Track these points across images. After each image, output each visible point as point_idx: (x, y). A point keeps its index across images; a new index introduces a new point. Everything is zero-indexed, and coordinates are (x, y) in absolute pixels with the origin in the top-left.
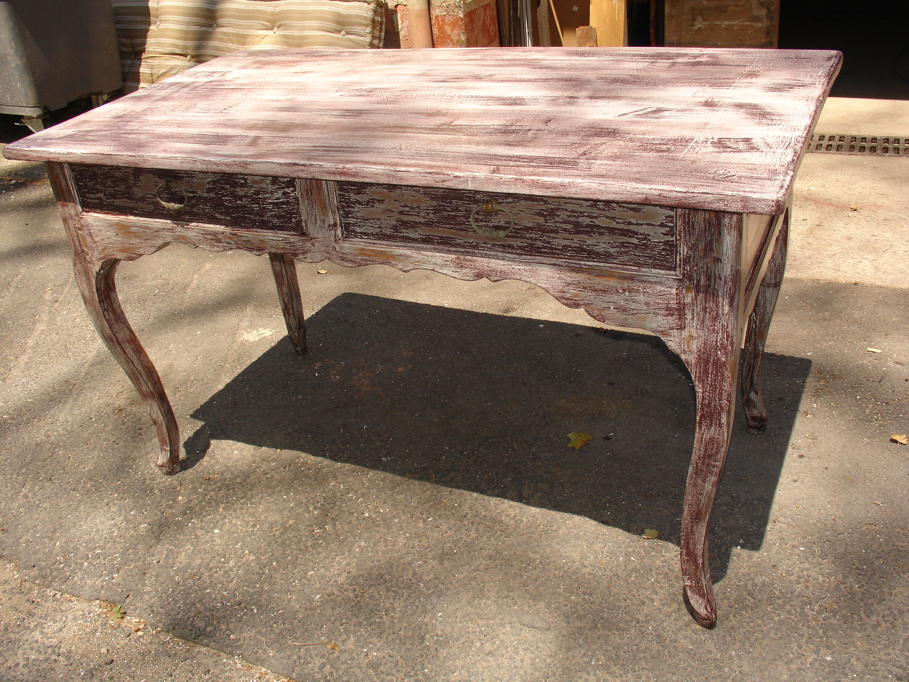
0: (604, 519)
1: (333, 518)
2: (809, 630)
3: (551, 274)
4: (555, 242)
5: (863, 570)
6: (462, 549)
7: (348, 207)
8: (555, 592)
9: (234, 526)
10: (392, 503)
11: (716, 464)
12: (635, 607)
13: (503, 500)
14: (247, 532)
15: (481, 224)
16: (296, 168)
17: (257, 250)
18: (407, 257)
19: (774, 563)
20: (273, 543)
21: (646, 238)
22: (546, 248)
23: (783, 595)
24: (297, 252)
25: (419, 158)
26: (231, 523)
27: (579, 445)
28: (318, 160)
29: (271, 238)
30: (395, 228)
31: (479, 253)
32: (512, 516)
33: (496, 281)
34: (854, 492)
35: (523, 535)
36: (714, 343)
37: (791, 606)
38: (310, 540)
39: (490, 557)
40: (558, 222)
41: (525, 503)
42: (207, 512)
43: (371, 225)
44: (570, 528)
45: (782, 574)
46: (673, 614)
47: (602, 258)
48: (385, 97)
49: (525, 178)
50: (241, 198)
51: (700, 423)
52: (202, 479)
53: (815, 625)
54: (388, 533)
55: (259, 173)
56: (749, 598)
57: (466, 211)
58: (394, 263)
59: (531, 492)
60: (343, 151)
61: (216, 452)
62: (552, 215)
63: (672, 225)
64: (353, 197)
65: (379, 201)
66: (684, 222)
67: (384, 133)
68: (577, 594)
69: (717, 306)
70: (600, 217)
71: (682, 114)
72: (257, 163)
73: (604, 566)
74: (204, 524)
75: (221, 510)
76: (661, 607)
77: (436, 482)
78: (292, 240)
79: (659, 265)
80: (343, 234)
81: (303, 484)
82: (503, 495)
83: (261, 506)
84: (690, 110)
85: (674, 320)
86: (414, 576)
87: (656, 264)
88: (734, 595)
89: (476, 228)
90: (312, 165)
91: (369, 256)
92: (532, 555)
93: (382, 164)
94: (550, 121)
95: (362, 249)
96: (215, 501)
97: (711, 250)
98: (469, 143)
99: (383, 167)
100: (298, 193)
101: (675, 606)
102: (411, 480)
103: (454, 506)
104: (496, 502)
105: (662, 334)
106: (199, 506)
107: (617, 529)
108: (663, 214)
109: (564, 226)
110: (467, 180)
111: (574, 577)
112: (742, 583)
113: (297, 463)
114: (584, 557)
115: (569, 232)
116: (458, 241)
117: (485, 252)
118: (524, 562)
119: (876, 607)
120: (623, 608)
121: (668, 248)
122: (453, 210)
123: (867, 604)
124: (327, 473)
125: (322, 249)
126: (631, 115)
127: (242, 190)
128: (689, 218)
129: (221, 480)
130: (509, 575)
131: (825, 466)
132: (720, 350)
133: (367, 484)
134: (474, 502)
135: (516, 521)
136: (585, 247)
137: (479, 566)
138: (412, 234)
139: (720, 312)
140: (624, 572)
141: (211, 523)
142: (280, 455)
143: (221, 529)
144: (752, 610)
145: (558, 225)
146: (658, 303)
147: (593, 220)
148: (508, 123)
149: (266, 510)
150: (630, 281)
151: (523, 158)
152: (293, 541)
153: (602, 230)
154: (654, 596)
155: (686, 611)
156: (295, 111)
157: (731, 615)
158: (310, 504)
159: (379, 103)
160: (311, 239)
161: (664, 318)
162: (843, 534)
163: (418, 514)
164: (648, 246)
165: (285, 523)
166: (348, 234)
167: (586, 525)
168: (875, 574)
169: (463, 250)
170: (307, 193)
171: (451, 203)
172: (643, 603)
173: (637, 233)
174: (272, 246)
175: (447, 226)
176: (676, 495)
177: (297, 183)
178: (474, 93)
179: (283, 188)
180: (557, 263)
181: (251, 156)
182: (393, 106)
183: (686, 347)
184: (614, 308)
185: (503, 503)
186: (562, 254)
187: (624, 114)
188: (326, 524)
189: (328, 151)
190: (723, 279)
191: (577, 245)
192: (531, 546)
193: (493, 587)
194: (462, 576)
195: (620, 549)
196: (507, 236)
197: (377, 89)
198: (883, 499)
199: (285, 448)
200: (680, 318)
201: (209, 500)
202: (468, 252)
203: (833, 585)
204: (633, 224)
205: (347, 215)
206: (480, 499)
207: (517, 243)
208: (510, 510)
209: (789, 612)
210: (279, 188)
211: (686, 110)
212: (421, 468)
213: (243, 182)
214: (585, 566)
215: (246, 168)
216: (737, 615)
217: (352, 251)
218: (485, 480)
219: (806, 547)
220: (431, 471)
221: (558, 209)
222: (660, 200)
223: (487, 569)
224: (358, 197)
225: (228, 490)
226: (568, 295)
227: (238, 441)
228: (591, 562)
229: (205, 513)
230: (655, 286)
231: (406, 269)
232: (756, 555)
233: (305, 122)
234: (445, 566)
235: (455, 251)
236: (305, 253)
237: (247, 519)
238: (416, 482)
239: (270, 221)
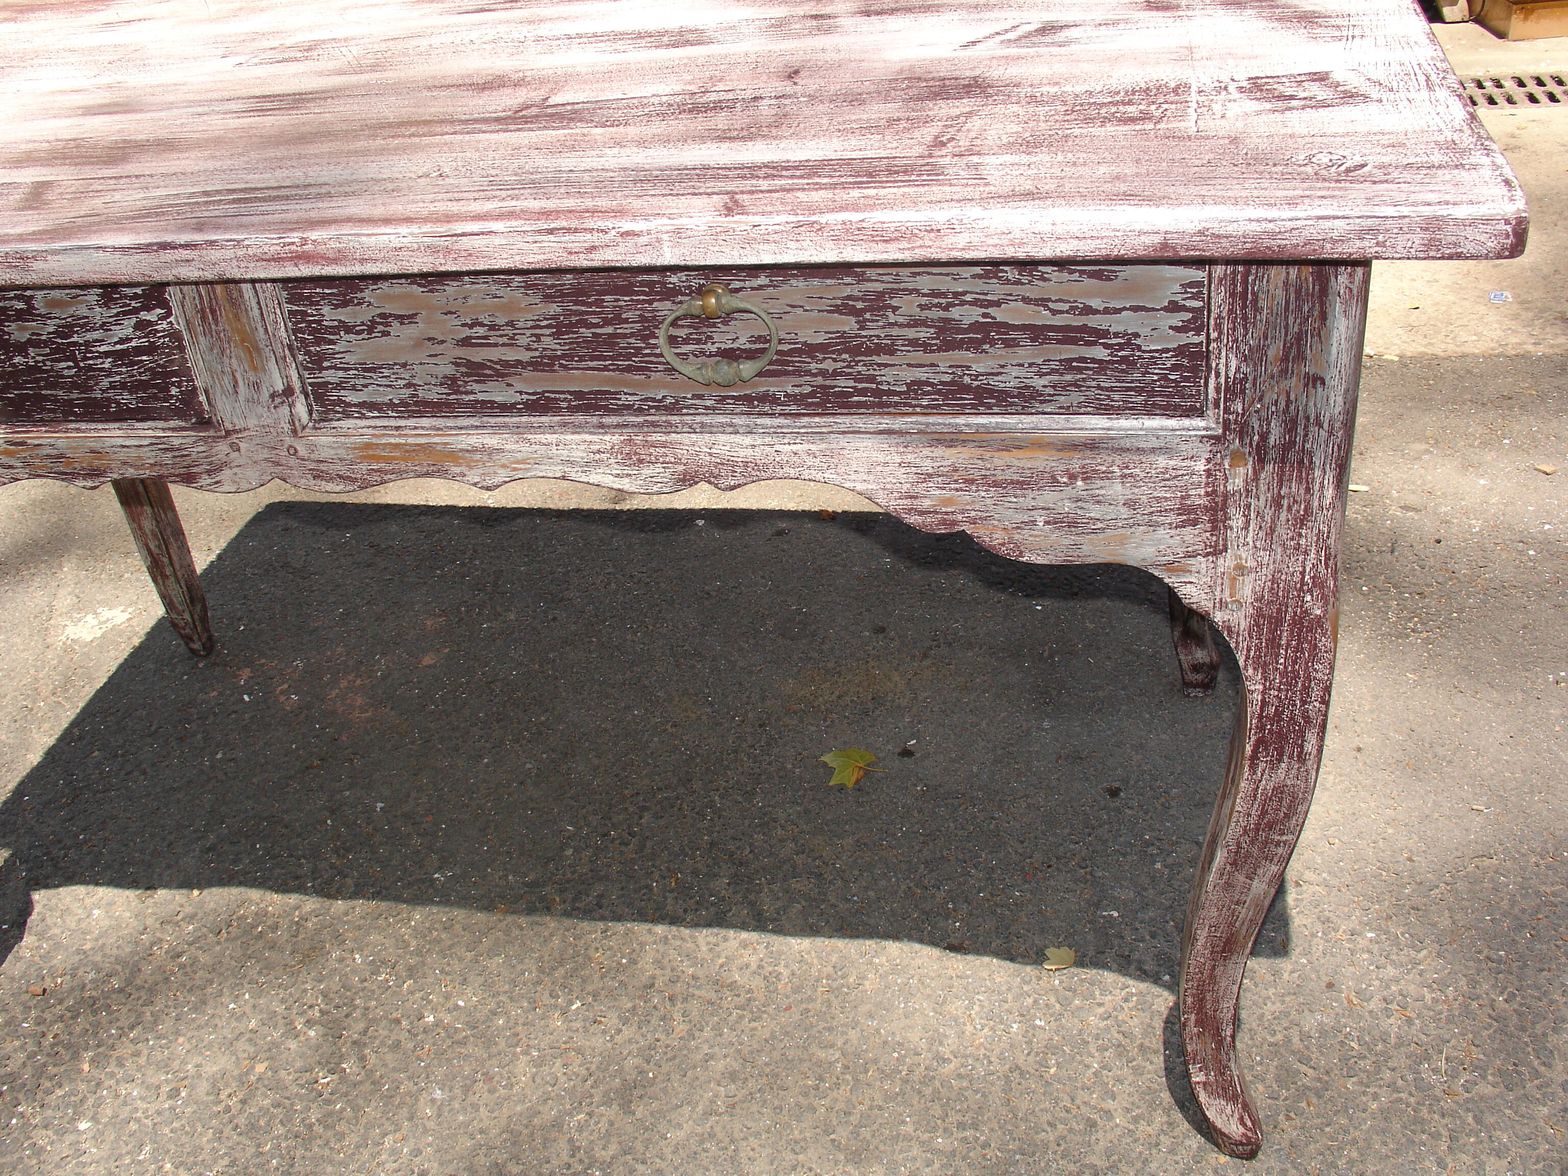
0: (956, 942)
1: (354, 1043)
2: (1447, 1120)
3: (881, 458)
4: (887, 376)
5: (1499, 961)
6: (664, 1070)
7: (318, 342)
8: (898, 1135)
9: (125, 1103)
10: (481, 980)
11: (1284, 838)
12: (1079, 1138)
13: (723, 932)
14: (159, 1113)
15: (685, 349)
16: (168, 256)
17: (85, 477)
18: (491, 452)
19: (1326, 979)
20: (228, 1131)
21: (1128, 343)
22: (863, 392)
23: (1370, 1050)
24: (195, 470)
25: (504, 194)
26: (117, 1096)
27: (854, 779)
28: (227, 228)
29: (120, 442)
30: (451, 383)
31: (684, 424)
32: (754, 966)
33: (733, 488)
34: (1428, 792)
35: (789, 1008)
36: (1297, 578)
37: (1393, 1070)
38: (314, 1106)
39: (733, 1076)
40: (895, 324)
41: (774, 932)
42: (51, 1079)
43: (384, 382)
44: (886, 976)
45: (1350, 1001)
46: (1162, 1137)
47: (1012, 404)
48: (350, 58)
49: (823, 219)
50: (22, 348)
51: (1254, 757)
52: (26, 997)
53: (1454, 1106)
54: (490, 1057)
55: (67, 279)
56: (1303, 1068)
57: (643, 319)
58: (457, 470)
59: (779, 904)
60: (287, 198)
61: (49, 921)
62: (880, 309)
63: (1197, 304)
64: (329, 314)
65: (401, 318)
66: (1233, 295)
67: (380, 142)
68: (945, 1130)
69: (1308, 490)
70: (1006, 302)
71: (1111, 31)
72: (55, 252)
73: (983, 1051)
74: (50, 1112)
75: (86, 1067)
76: (1132, 1127)
77: (567, 914)
78: (176, 442)
79: (1161, 407)
80: (310, 412)
81: (269, 967)
82: (720, 920)
83: (181, 1040)
84: (1126, 21)
85: (1199, 535)
86: (573, 1156)
87: (1154, 405)
88: (1272, 1069)
89: (676, 363)
90: (212, 243)
91: (388, 459)
92: (821, 1054)
93: (408, 220)
94: (796, 72)
95: (368, 446)
96: (68, 1046)
97: (1301, 357)
98: (619, 144)
99: (415, 229)
100: (177, 321)
101: (1160, 1119)
102: (510, 918)
103: (619, 963)
104: (711, 939)
105: (1168, 570)
106: (29, 1068)
107: (986, 959)
108: (1174, 280)
109: (911, 333)
110: (659, 240)
111: (928, 1091)
112: (1279, 1037)
113: (244, 917)
114: (937, 1039)
115: (926, 347)
116: (624, 399)
117: (698, 419)
118: (809, 1073)
119: (1553, 1039)
120: (1053, 1146)
121: (1185, 362)
122: (607, 322)
123: (1536, 1036)
124: (318, 931)
125: (261, 457)
126: (991, 43)
127: (22, 329)
128: (1245, 282)
129: (73, 989)
130: (785, 1112)
131: (1354, 746)
132: (1310, 591)
133: (414, 943)
134: (661, 948)
135: (765, 978)
136: (967, 380)
137: (712, 1102)
138: (499, 394)
139: (1316, 504)
140: (1031, 1058)
141: (67, 1106)
142: (202, 904)
143: (94, 1119)
144: (1320, 1097)
145: (895, 332)
146: (1158, 499)
147: (990, 310)
148: (693, 88)
149: (196, 1049)
150: (1088, 453)
151: (786, 169)
152: (273, 1116)
153: (1013, 335)
154: (1110, 1104)
155: (1186, 1125)
156: (125, 112)
157: (1281, 1117)
158: (293, 1016)
159: (340, 73)
160: (228, 433)
161: (1173, 532)
162: (1437, 887)
163: (547, 1000)
164: (1134, 363)
165: (247, 1073)
166: (326, 412)
167: (918, 962)
168: (1526, 965)
169: (640, 419)
170: (204, 318)
171: (599, 303)
172: (1092, 1124)
173: (1105, 334)
174: (125, 463)
175: (591, 364)
176: (1084, 860)
177: (173, 295)
178: (572, 28)
179: (136, 311)
180: (896, 427)
181: (36, 236)
182: (377, 75)
183: (1227, 592)
184: (1047, 523)
185: (726, 939)
186: (905, 405)
187: (974, 43)
188: (342, 1058)
189: (246, 200)
190: (1326, 426)
191: (947, 378)
192: (814, 1031)
193: (758, 1149)
194: (681, 1134)
195: (1006, 1006)
196: (760, 374)
197: (324, 42)
198: (1485, 798)
199: (210, 884)
200: (1214, 528)
201: (53, 1046)
202: (653, 424)
203: (1456, 1005)
204: (1096, 312)
205: (317, 362)
206: (674, 937)
207: (786, 386)
208: (746, 953)
209: (1392, 1086)
210: (125, 313)
211: (1115, 23)
212: (526, 885)
213: (21, 305)
214: (945, 1060)
215: (26, 270)
216: (1292, 1115)
217: (342, 453)
218: (671, 891)
219: (1378, 929)
220: (548, 889)
221: (893, 292)
222: (1204, 246)
223: (733, 1106)
224: (345, 315)
225: (95, 1012)
226: (927, 503)
227: (97, 884)
228: (954, 1047)
229: (48, 1084)
230: (1152, 458)
231: (489, 483)
232: (1285, 965)
233: (163, 134)
234: (639, 1115)
235: (618, 426)
236: (214, 470)
237: (154, 1081)
238: (523, 920)
239: (108, 399)
